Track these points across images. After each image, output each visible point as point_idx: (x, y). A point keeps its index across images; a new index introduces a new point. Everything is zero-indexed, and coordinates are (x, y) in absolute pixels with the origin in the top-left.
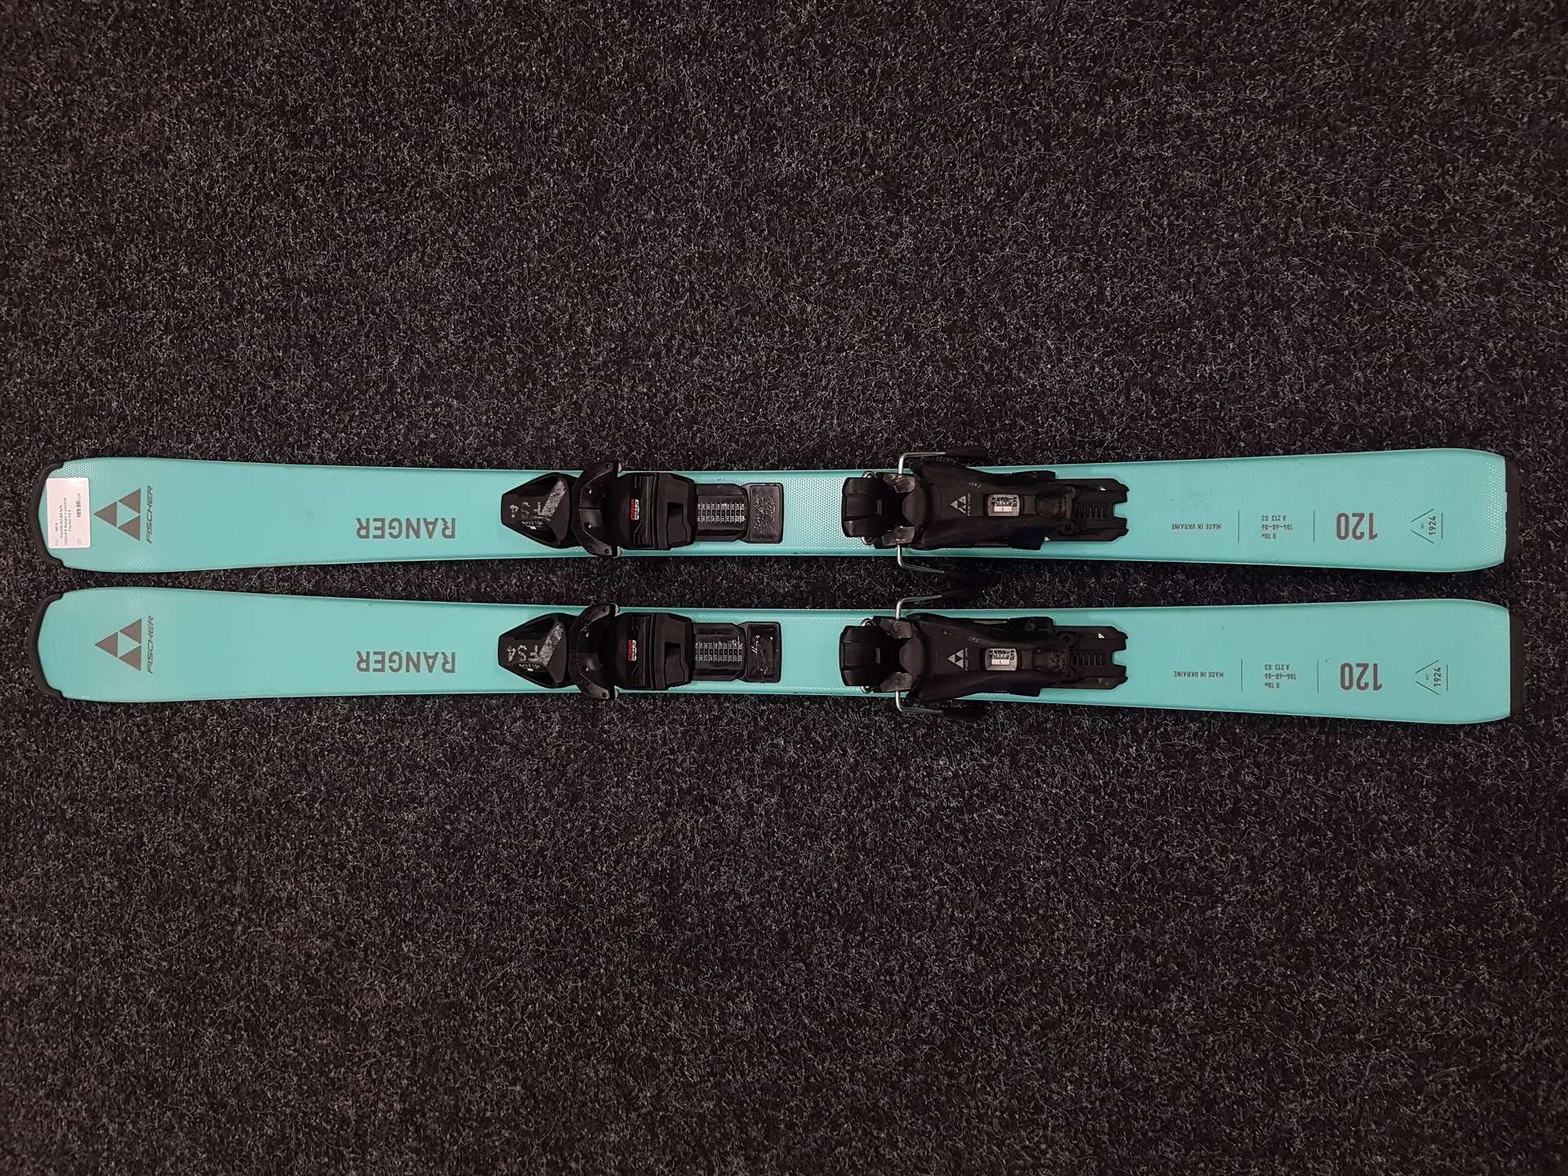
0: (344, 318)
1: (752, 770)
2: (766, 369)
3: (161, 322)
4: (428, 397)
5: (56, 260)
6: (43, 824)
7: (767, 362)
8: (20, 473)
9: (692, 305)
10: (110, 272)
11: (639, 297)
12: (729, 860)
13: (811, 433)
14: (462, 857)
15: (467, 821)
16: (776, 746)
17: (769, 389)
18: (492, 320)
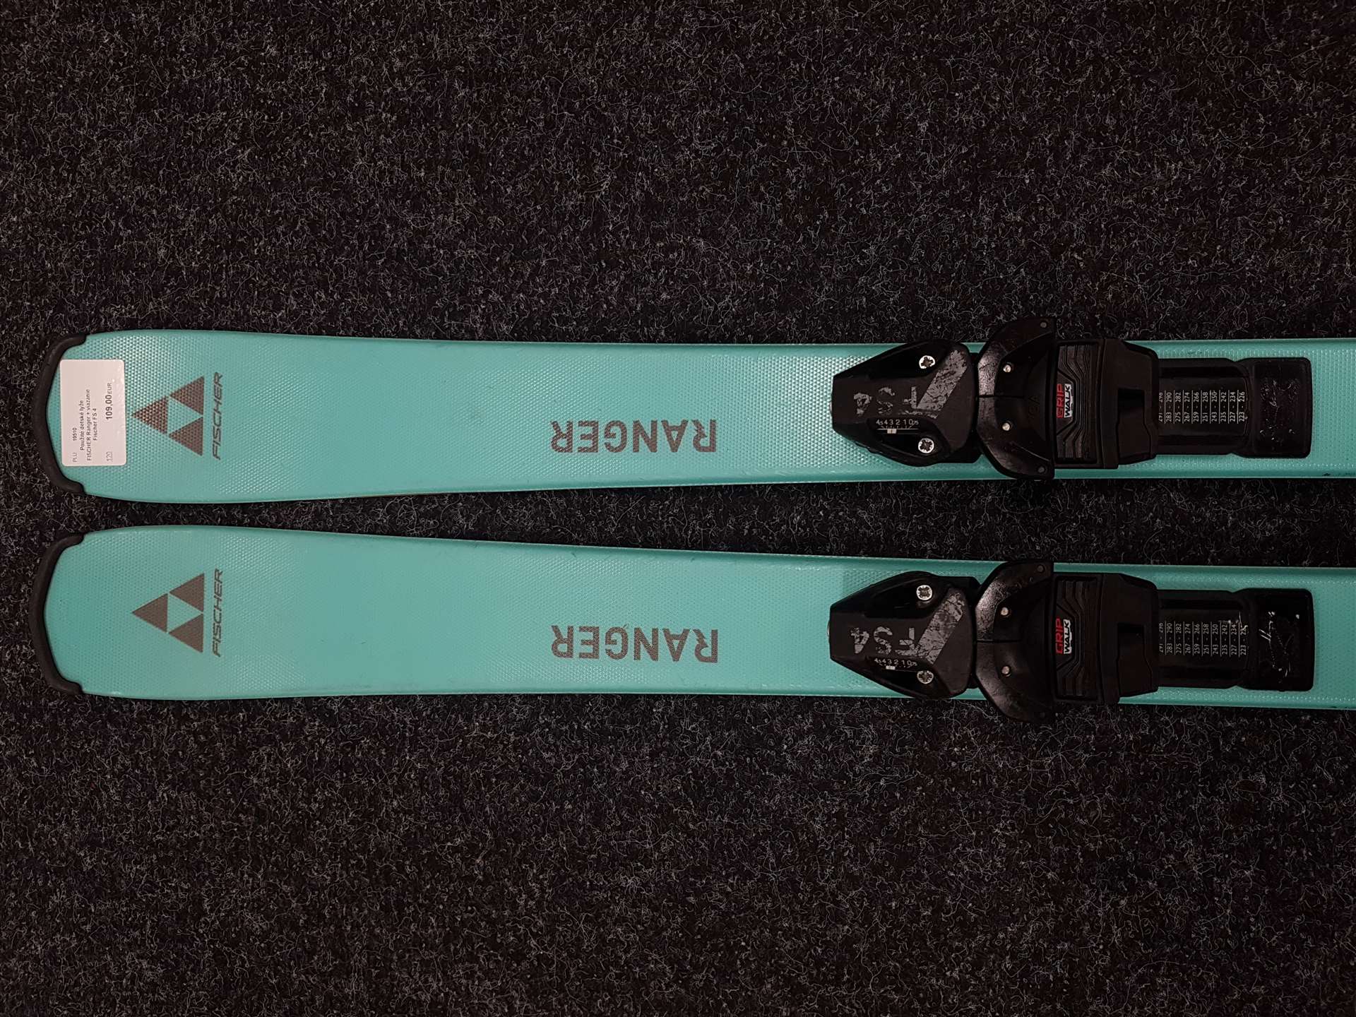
0: (523, 118)
1: (1211, 824)
2: (1227, 182)
3: (234, 129)
4: (657, 236)
5: (74, 41)
6: (46, 880)
7: (1228, 172)
8: (15, 356)
9: (1097, 86)
10: (155, 57)
11: (1009, 74)
12: (1170, 967)
13: (1306, 285)
14: (715, 948)
15: (723, 892)
16: (1253, 786)
17: (1232, 215)
18: (762, 115)
